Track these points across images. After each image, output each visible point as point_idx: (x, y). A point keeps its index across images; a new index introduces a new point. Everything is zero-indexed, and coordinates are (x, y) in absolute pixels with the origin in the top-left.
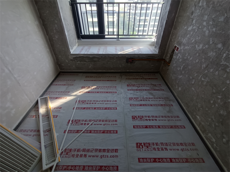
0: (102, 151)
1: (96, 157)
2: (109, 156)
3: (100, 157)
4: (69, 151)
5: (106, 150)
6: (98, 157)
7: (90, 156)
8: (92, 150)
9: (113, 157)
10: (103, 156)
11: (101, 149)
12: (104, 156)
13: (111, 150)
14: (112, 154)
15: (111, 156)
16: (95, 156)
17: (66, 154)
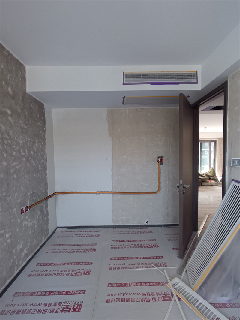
0: (126, 300)
1: (131, 294)
2: (117, 295)
3: (127, 293)
4: (165, 298)
5: (121, 301)
6: (130, 294)
7: (139, 294)
8: (138, 301)
9: (112, 295)
10: (124, 294)
11: (127, 301)
12: (122, 294)
13: (115, 301)
14: (113, 297)
15: (115, 295)
16: (133, 294)
17: (167, 295)
